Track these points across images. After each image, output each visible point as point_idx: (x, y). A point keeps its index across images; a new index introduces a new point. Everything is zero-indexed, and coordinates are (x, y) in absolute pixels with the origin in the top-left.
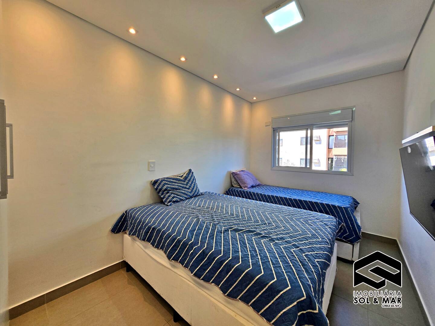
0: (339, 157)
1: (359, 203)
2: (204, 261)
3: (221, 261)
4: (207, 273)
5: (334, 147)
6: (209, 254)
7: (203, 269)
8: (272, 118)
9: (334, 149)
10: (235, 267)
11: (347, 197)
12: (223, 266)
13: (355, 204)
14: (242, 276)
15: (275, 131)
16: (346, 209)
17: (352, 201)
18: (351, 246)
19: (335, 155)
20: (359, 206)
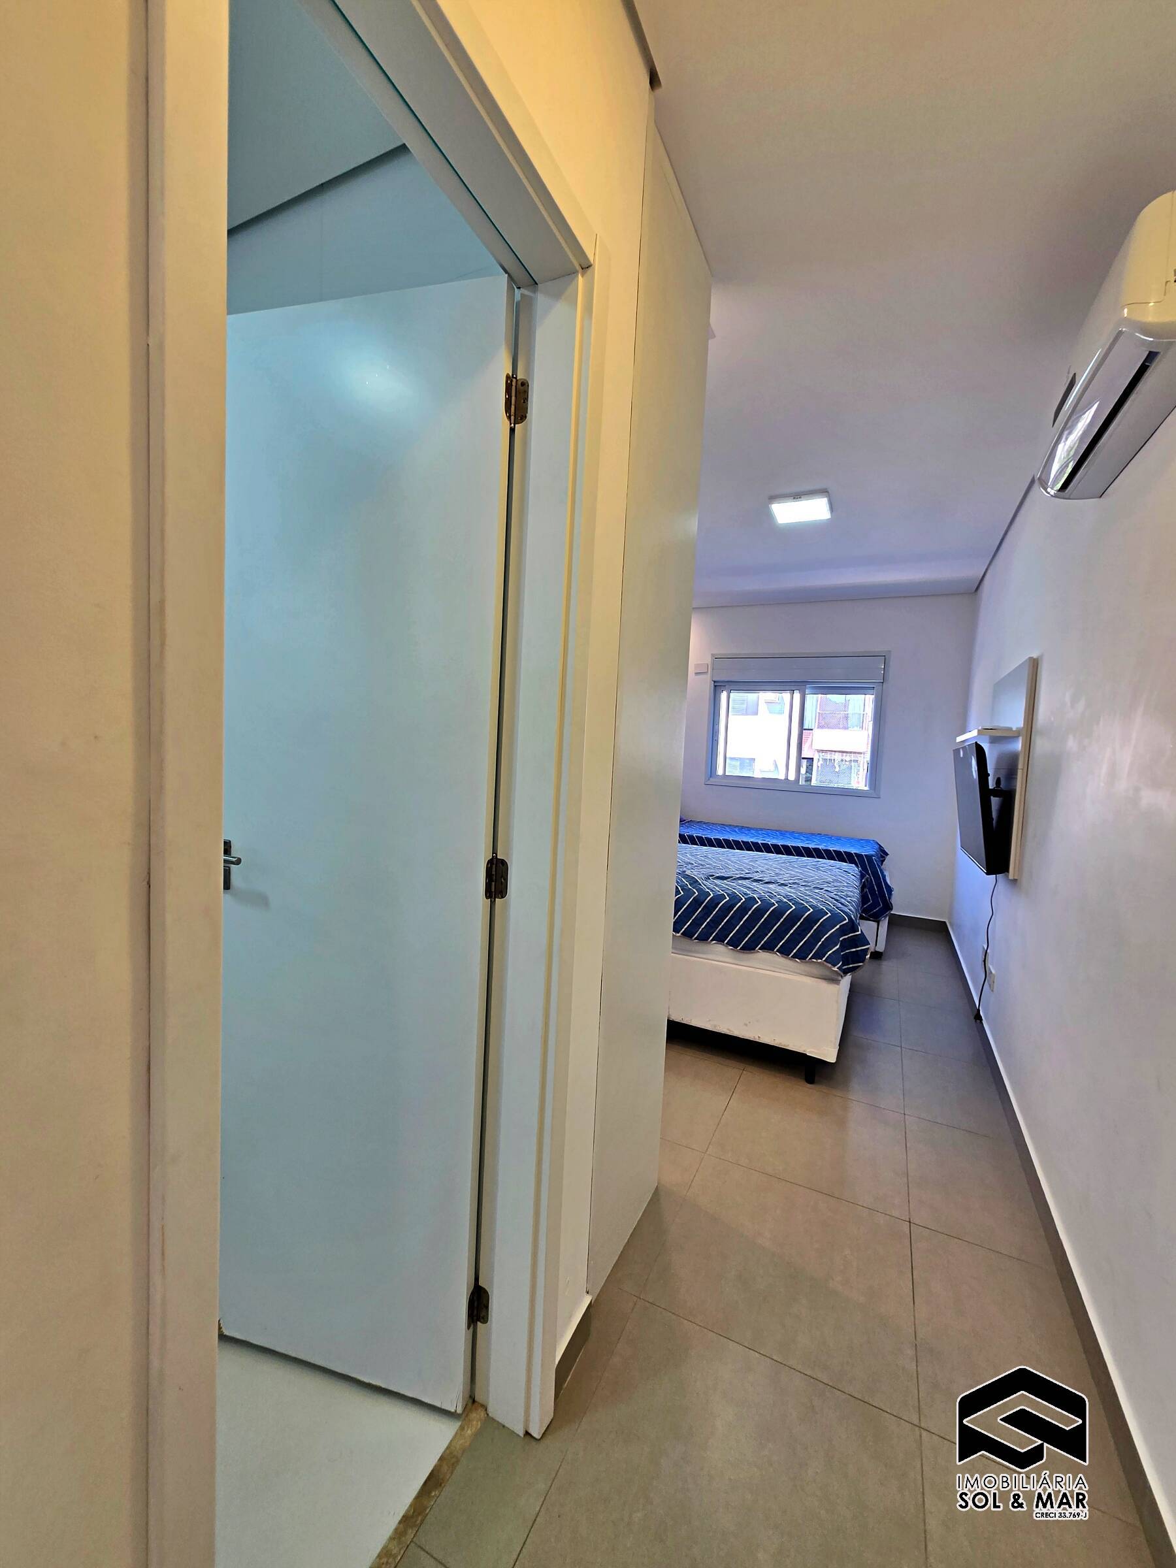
0: (828, 756)
1: (887, 854)
2: (698, 912)
3: (730, 907)
4: (703, 929)
5: (818, 728)
6: (706, 901)
7: (697, 923)
8: (713, 655)
9: (817, 733)
10: (753, 908)
11: (868, 841)
12: (732, 912)
13: (883, 854)
14: (766, 916)
15: (717, 687)
16: (869, 857)
17: (877, 846)
18: (875, 924)
19: (819, 751)
20: (888, 858)
